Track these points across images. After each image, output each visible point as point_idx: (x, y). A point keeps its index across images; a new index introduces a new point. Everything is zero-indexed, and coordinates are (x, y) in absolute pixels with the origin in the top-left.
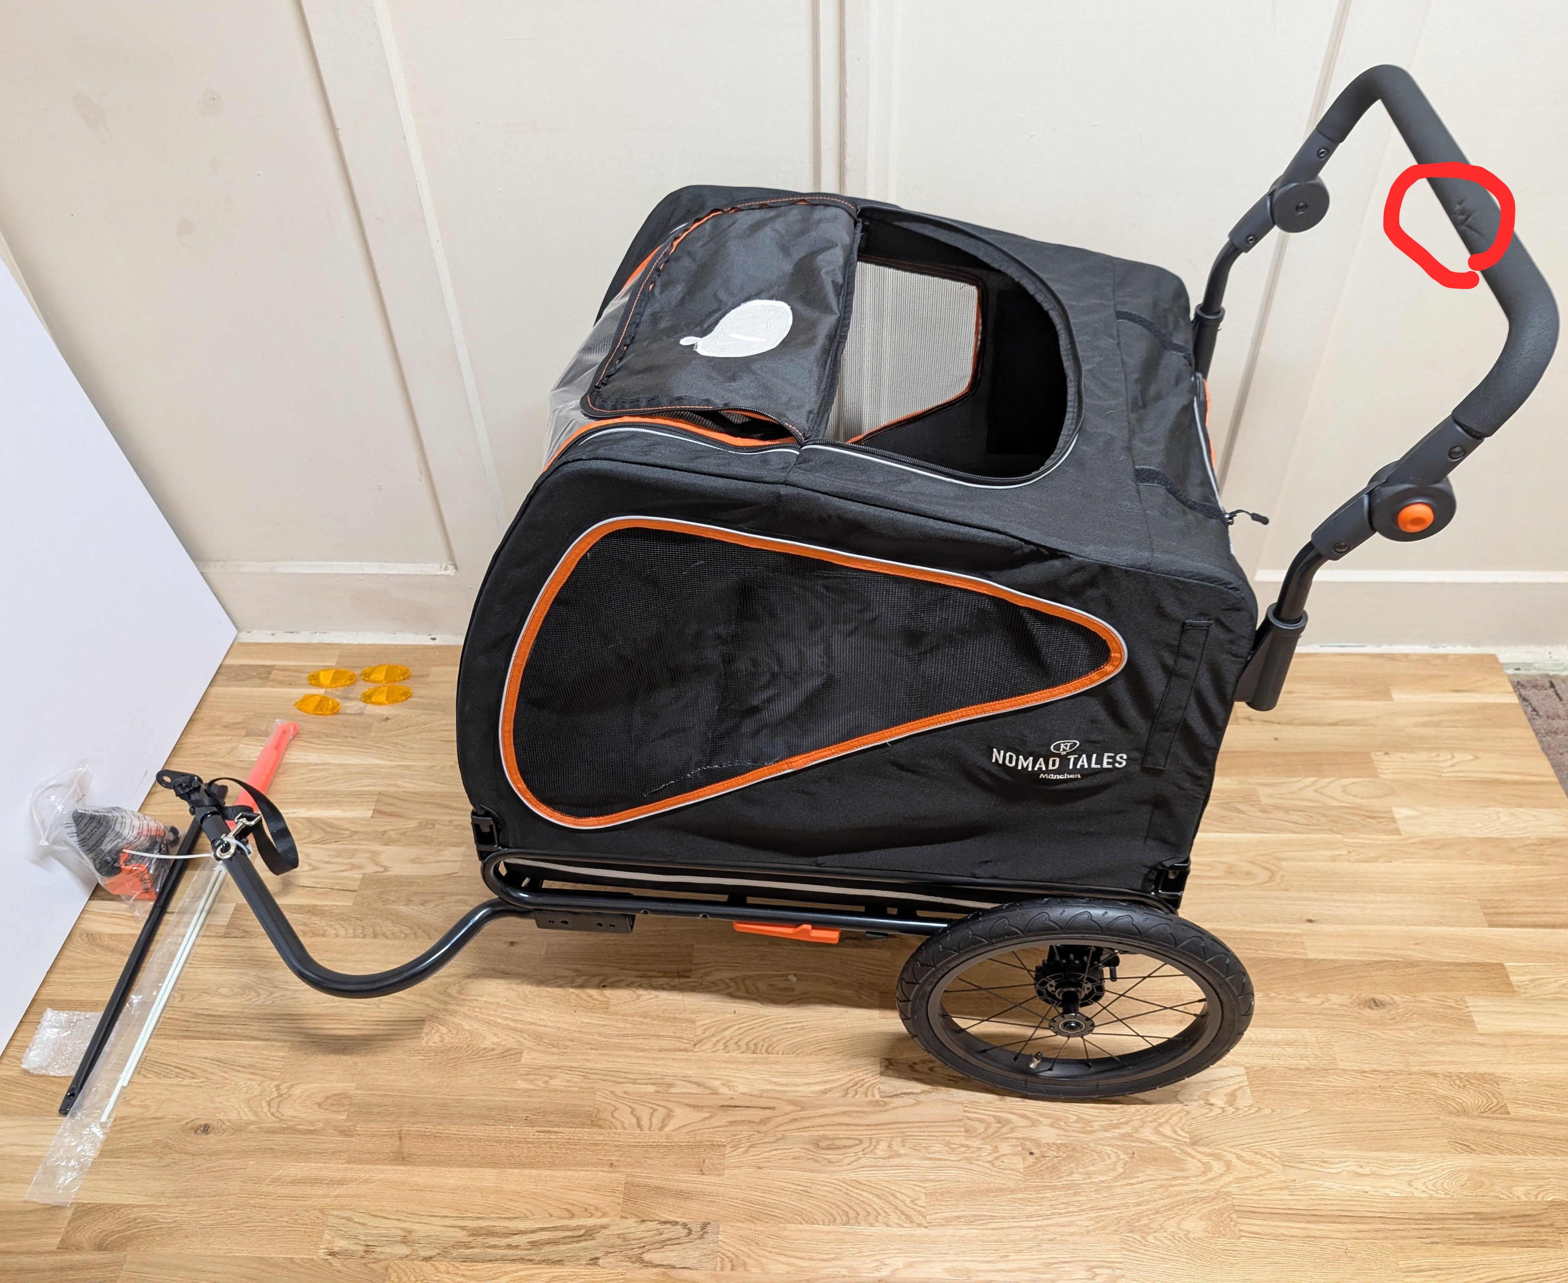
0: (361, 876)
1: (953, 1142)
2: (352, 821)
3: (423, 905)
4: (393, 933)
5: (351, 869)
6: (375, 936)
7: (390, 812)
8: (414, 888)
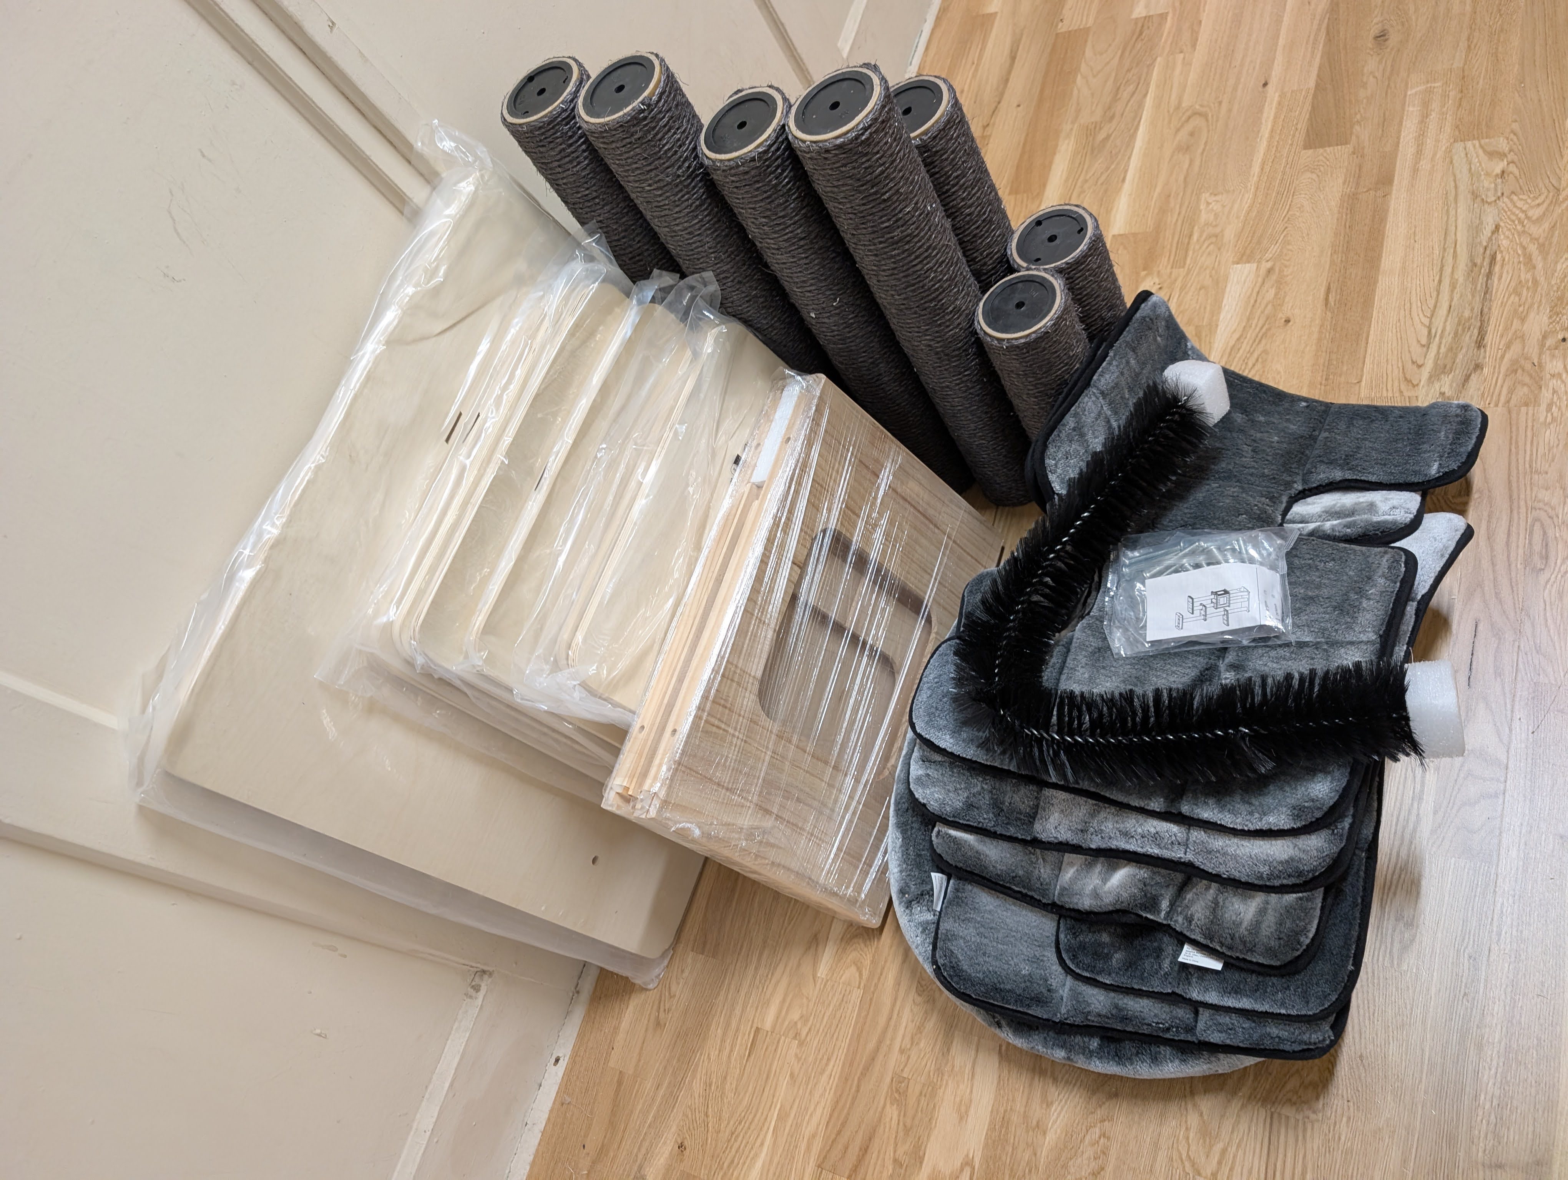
1: (1542, 419)
7: (861, 1149)
8: (1015, 1118)
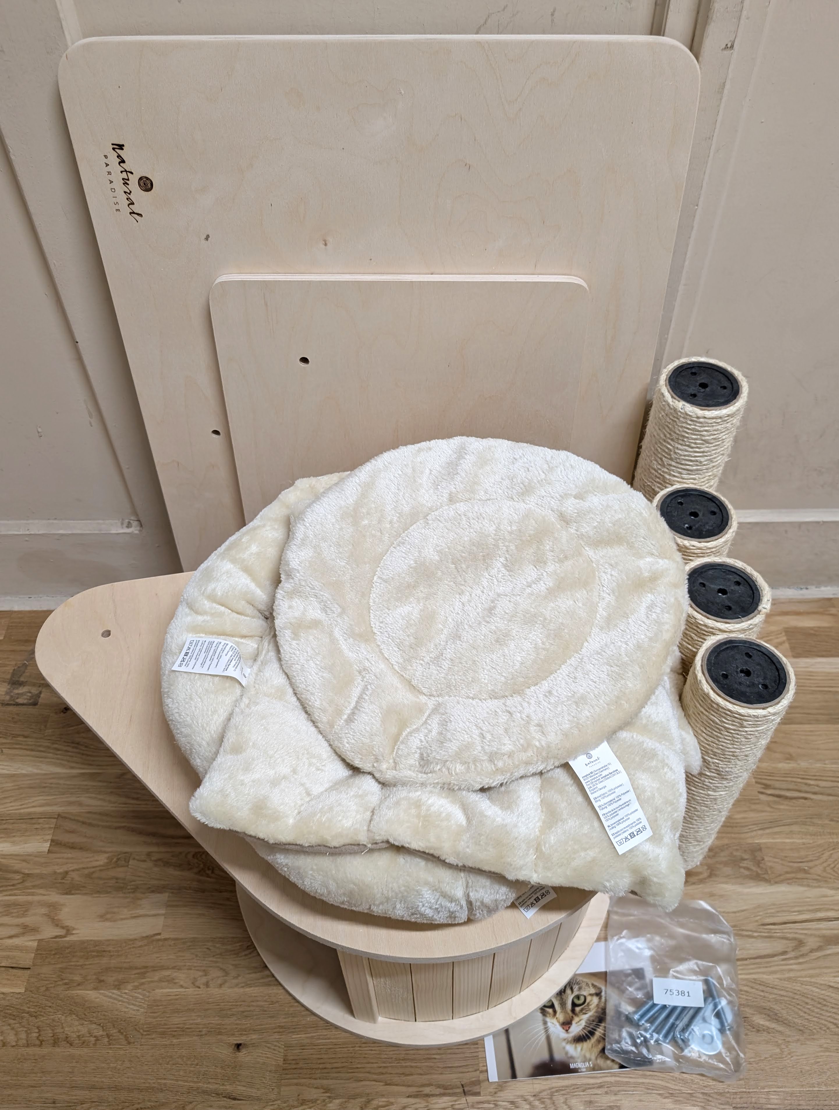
0: (35, 944)
2: (25, 858)
3: (118, 987)
4: (79, 1036)
5: (23, 934)
6: (55, 1043)
7: (73, 843)
8: (105, 961)
